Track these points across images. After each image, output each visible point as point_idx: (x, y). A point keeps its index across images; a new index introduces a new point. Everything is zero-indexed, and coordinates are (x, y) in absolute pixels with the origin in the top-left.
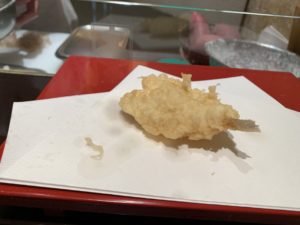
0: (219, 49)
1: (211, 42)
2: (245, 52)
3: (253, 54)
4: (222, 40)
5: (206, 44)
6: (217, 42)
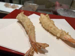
0: (61, 11)
1: (59, 9)
2: (69, 13)
3: (71, 14)
4: (62, 9)
5: (57, 10)
6: (61, 9)
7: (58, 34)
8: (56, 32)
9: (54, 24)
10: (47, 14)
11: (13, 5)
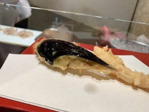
7: (136, 80)
8: (131, 78)
9: (123, 64)
10: (105, 46)
11: (22, 32)
